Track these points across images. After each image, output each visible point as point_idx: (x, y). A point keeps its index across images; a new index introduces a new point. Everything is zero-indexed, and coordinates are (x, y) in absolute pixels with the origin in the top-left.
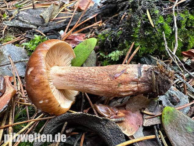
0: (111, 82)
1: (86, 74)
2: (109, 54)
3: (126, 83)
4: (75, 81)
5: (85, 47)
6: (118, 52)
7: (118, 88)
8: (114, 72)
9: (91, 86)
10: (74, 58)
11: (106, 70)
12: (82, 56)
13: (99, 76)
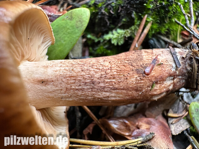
0: (141, 83)
2: (103, 34)
3: (162, 80)
4: (77, 89)
5: (70, 24)
6: (119, 31)
7: (151, 90)
8: (141, 63)
9: (108, 94)
10: (52, 44)
11: (128, 62)
12: (66, 38)
13: (119, 75)
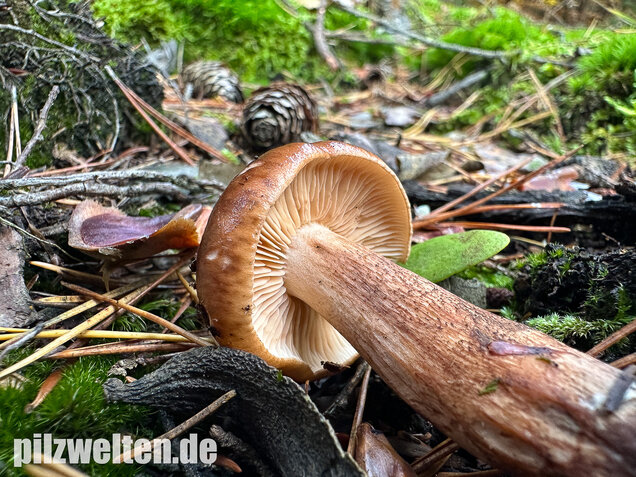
1: (395, 282)
3: (526, 394)
4: (346, 283)
5: (457, 248)
6: (570, 318)
7: (480, 394)
8: (501, 332)
10: (402, 260)
12: (431, 266)
13: (432, 313)
